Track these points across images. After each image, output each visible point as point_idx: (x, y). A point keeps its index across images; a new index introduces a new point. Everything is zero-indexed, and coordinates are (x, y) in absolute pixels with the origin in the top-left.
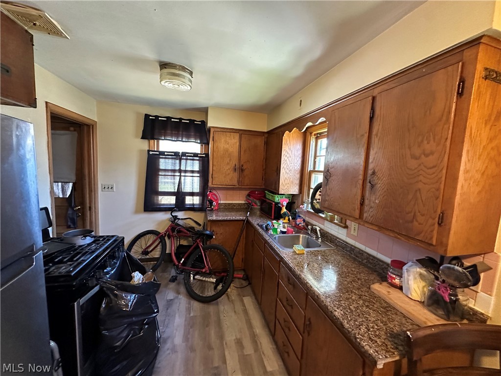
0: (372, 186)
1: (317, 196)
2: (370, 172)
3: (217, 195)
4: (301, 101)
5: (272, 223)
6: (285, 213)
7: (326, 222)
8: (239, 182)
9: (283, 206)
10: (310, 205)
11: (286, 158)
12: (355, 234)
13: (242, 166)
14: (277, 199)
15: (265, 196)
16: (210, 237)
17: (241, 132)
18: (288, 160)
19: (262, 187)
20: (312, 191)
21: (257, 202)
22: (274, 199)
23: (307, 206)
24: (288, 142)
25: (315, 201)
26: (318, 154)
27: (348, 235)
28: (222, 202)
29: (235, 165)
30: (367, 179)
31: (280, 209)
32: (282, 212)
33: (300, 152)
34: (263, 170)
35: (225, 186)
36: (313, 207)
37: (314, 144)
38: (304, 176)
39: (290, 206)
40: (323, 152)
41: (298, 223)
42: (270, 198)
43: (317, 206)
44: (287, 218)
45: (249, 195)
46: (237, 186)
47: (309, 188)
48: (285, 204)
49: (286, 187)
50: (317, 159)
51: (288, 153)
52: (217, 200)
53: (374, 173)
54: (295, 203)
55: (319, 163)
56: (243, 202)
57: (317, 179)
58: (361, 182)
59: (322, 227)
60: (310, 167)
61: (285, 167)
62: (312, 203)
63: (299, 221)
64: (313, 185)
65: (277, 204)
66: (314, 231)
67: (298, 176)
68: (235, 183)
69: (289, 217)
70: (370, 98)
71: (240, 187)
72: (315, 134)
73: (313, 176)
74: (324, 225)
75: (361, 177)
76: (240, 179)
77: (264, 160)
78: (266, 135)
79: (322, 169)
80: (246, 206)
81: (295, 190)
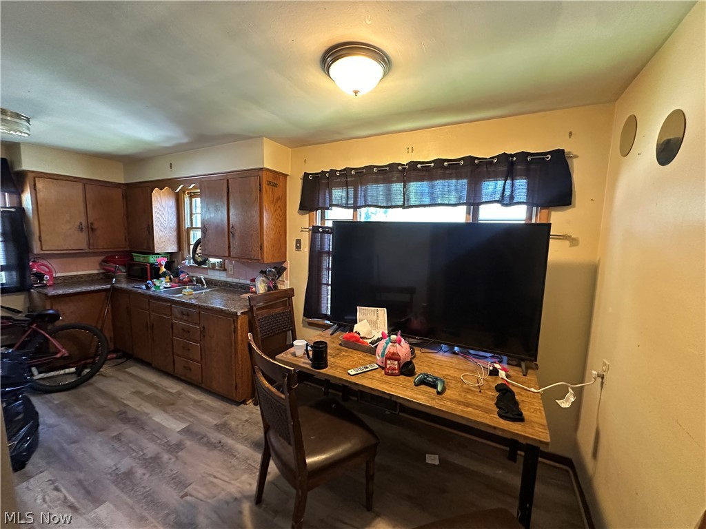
0: (233, 235)
1: (198, 251)
2: (231, 226)
3: (50, 265)
4: (171, 164)
5: (153, 282)
6: (164, 273)
7: (209, 271)
8: (89, 244)
9: (162, 265)
10: (192, 260)
11: (158, 216)
12: (232, 273)
13: (92, 224)
14: (152, 259)
15: (132, 259)
16: (55, 317)
17: (85, 182)
18: (160, 217)
19: (126, 249)
20: (192, 247)
21: (120, 268)
22: (149, 260)
23: (189, 263)
24: (159, 199)
25: (196, 256)
26: (194, 212)
27: (228, 276)
28: (58, 275)
29: (81, 224)
30: (230, 231)
31: (159, 269)
32: (161, 272)
33: (174, 209)
34: (125, 229)
35: (67, 252)
36: (195, 261)
37: (188, 202)
38: (181, 234)
39: (169, 266)
40: (199, 210)
41: (181, 278)
42: (142, 259)
43: (200, 259)
44: (168, 277)
45: (104, 261)
46: (86, 251)
47: (189, 245)
48: (163, 263)
49: (162, 245)
50: (194, 217)
51: (160, 210)
52: (50, 272)
53: (233, 227)
54: (174, 262)
55: (196, 220)
56: (96, 272)
57: (196, 236)
58: (226, 233)
59: (206, 276)
60: (187, 225)
61: (159, 224)
62: (194, 258)
63: (182, 276)
64: (193, 242)
65: (152, 265)
66: (199, 281)
67: (175, 234)
68: (84, 245)
69: (169, 276)
70: (226, 181)
71: (91, 251)
72: (188, 193)
73: (192, 233)
74: (207, 274)
75: (226, 230)
76: (91, 241)
77: (125, 217)
78: (125, 188)
79: (199, 226)
80: (102, 276)
81: (172, 248)
